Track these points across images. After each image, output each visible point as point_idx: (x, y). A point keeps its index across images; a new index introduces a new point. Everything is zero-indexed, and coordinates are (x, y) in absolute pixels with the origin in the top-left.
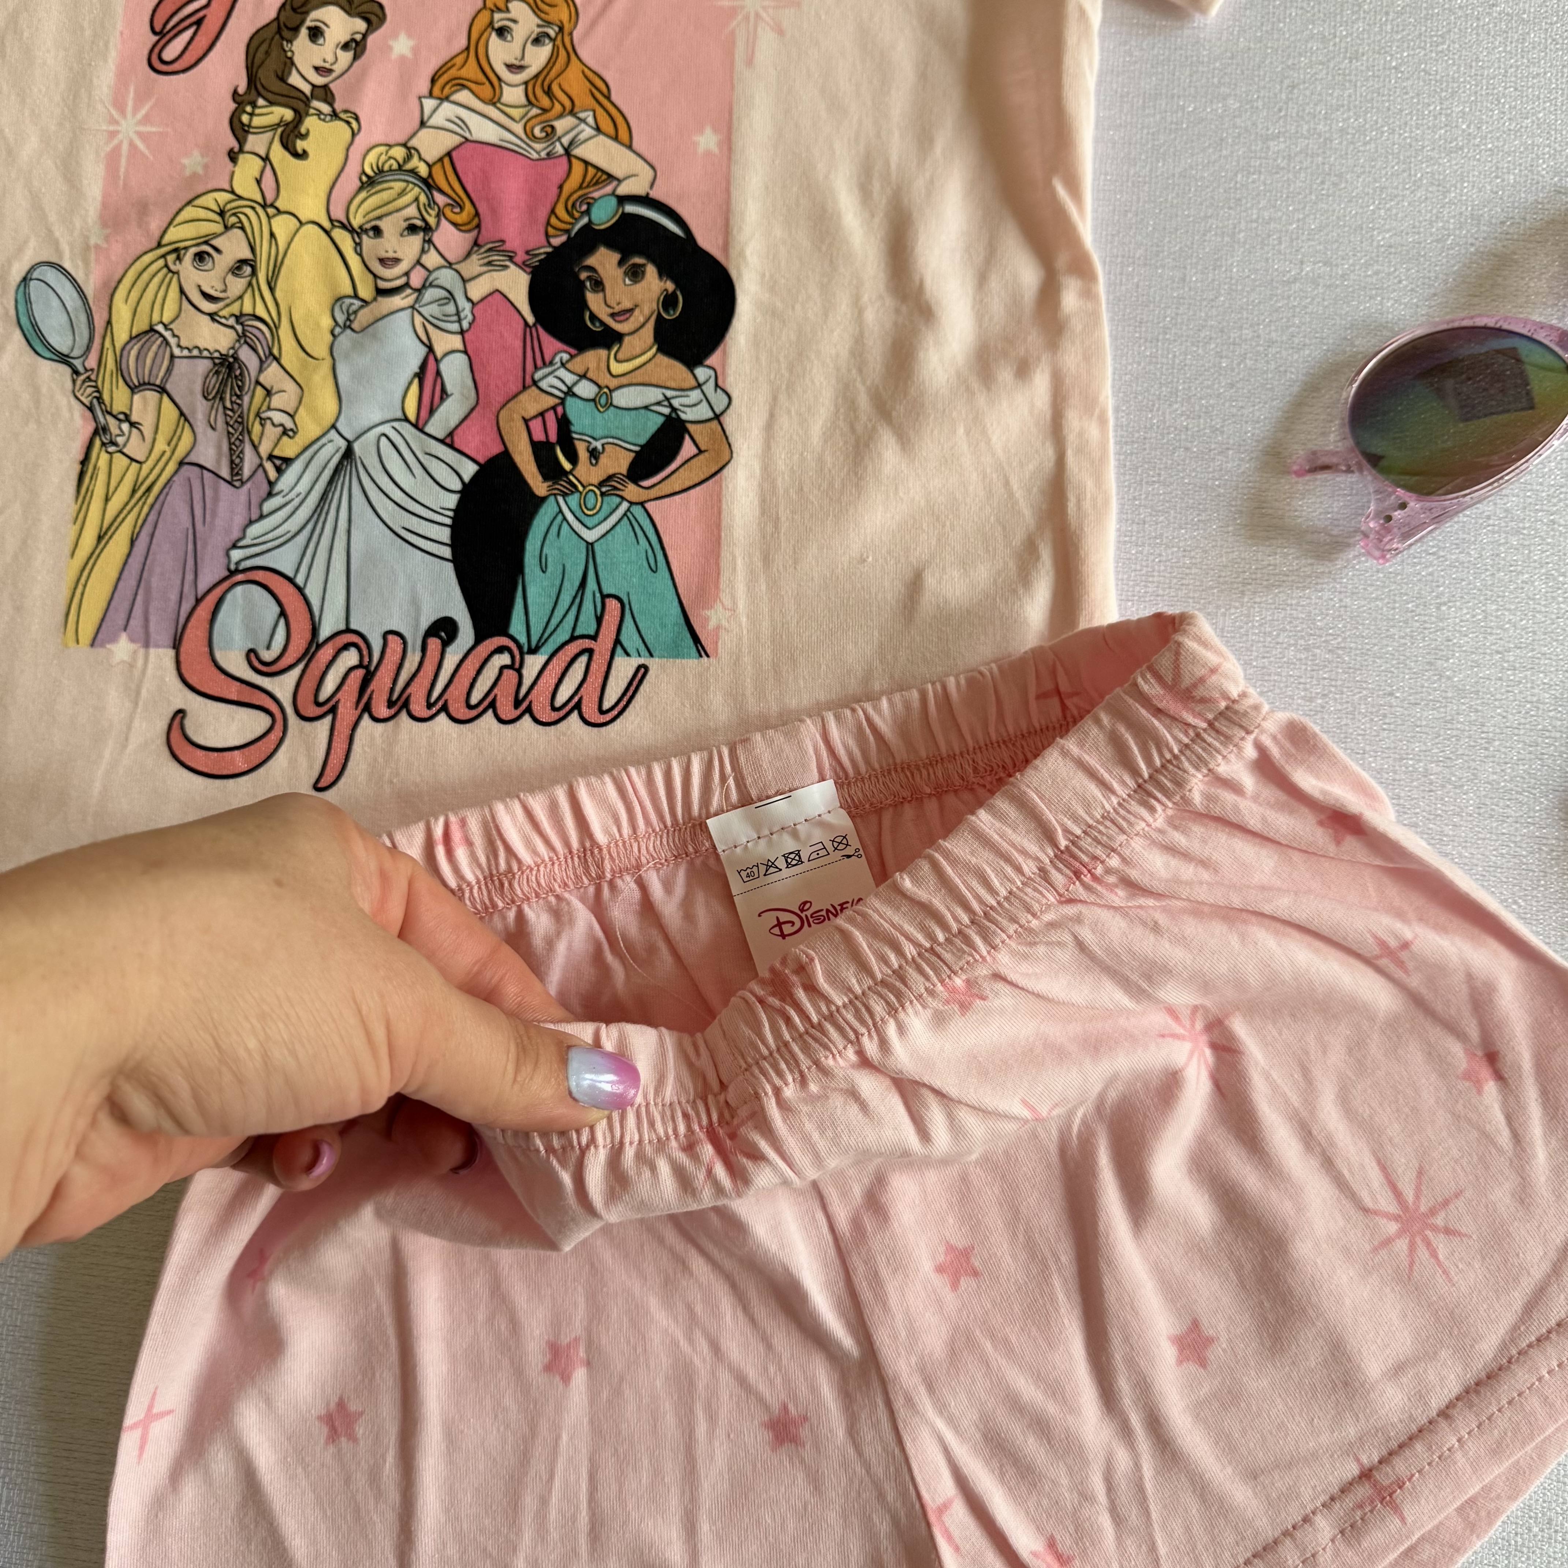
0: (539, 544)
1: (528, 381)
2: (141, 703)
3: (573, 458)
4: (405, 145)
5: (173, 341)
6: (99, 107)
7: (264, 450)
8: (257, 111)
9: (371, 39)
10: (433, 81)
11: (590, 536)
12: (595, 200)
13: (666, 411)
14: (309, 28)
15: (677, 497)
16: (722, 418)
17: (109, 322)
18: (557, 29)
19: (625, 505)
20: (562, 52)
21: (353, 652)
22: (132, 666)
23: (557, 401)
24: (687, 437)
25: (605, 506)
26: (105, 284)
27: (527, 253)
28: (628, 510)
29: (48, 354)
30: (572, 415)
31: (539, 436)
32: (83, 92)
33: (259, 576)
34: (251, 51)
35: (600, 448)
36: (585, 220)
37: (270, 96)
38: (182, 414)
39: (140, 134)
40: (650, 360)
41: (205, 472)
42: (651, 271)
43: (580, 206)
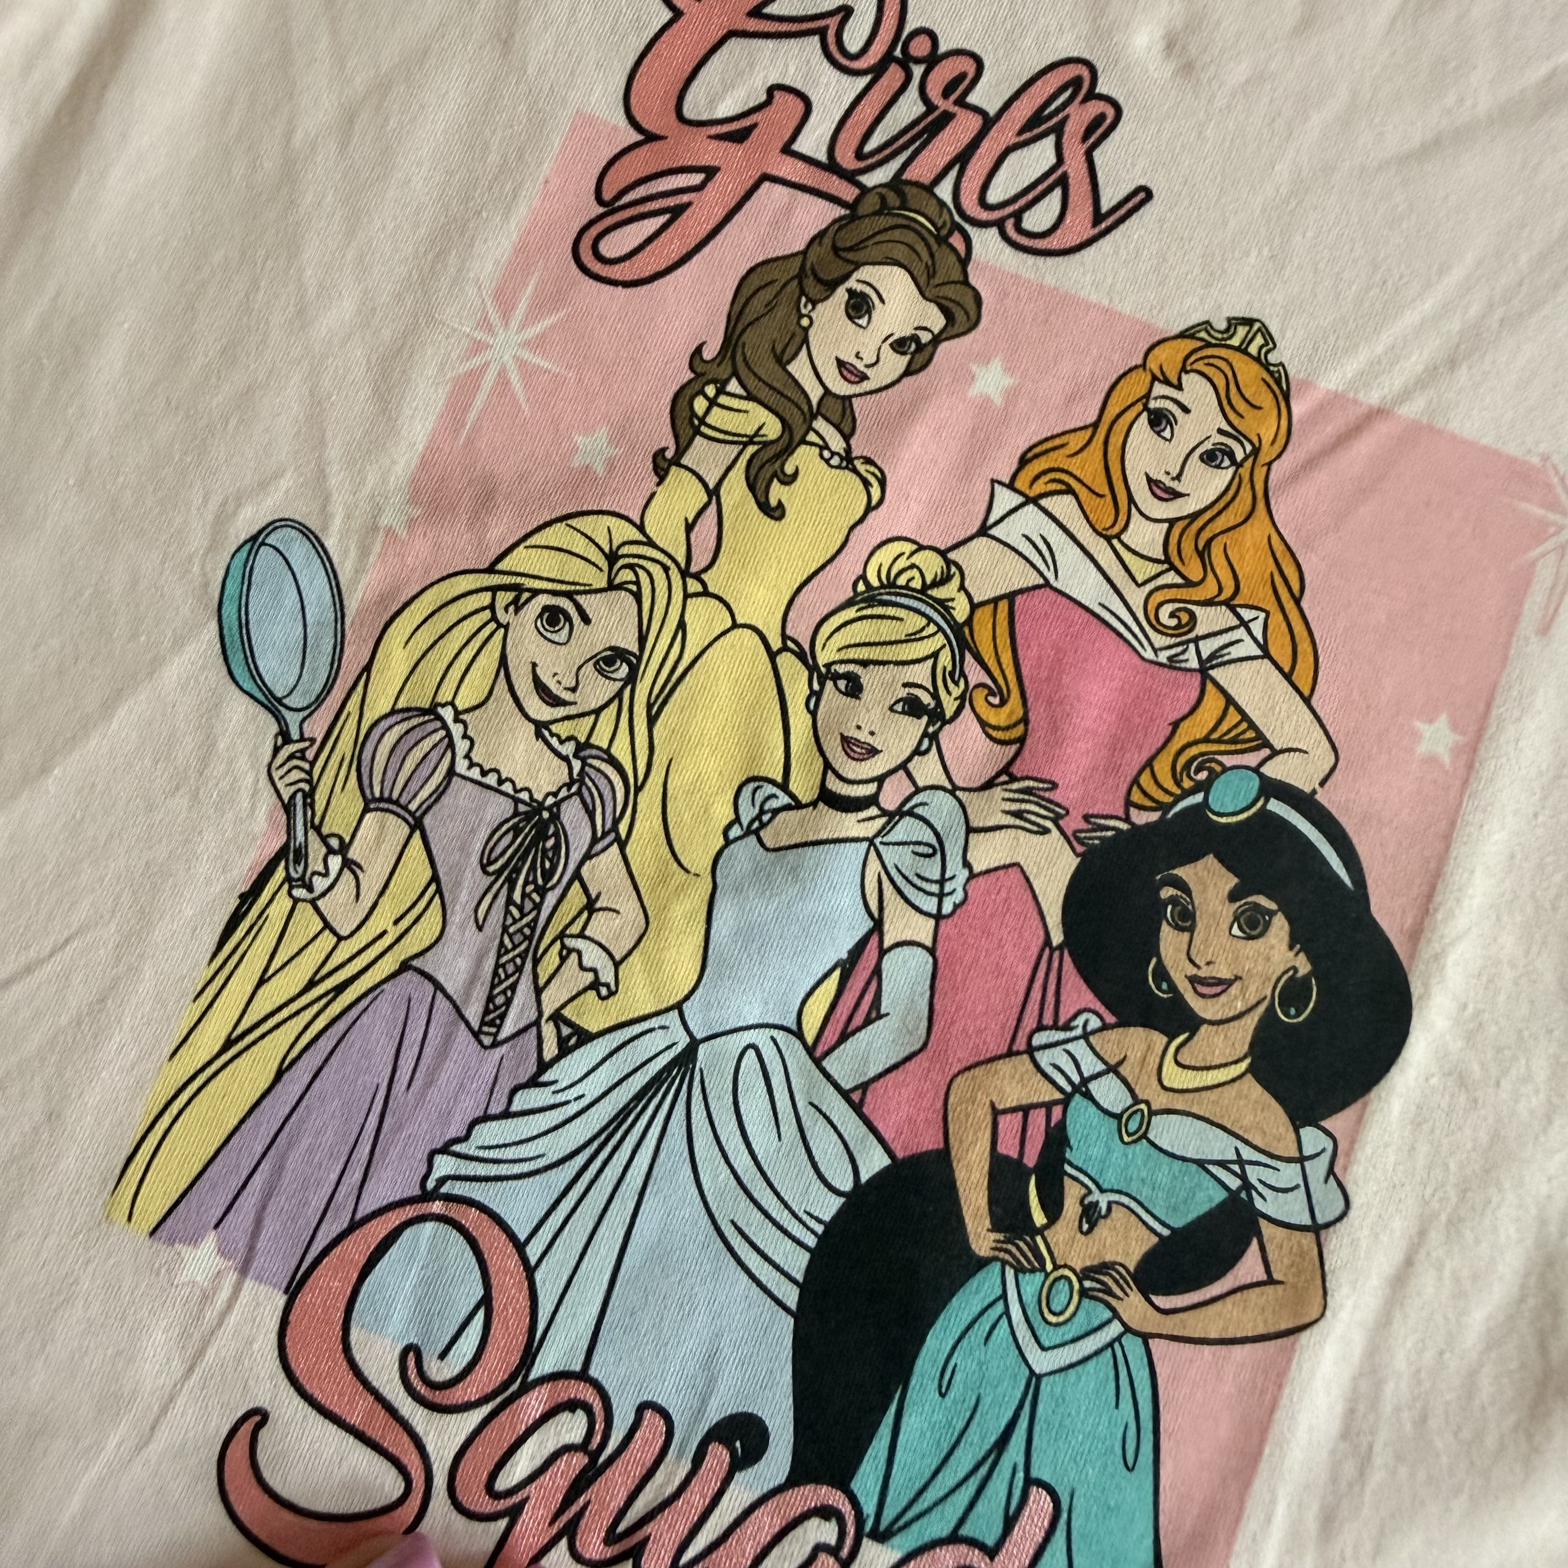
0: (951, 1343)
1: (1020, 1044)
2: (198, 1372)
3: (1053, 1210)
4: (943, 553)
5: (462, 746)
6: (471, 291)
7: (552, 1000)
8: (723, 400)
9: (944, 347)
10: (1024, 462)
11: (1041, 1362)
12: (1225, 769)
13: (1234, 1183)
14: (850, 292)
15: (1207, 1349)
16: (1323, 1234)
17: (368, 668)
18: (1249, 448)
19: (1115, 1328)
20: (1245, 494)
21: (581, 1418)
22: (206, 1298)
23: (1058, 1096)
24: (1255, 1244)
25: (1081, 1314)
26: (383, 599)
27: (1086, 818)
28: (1118, 1339)
29: (248, 685)
30: (1074, 1132)
31: (1009, 1148)
32: (453, 259)
33: (470, 1218)
34: (746, 292)
35: (1103, 1206)
36: (1199, 798)
37: (751, 382)
38: (435, 878)
39: (522, 364)
40: (1234, 1080)
41: (439, 995)
42: (1280, 926)
43: (1198, 771)
